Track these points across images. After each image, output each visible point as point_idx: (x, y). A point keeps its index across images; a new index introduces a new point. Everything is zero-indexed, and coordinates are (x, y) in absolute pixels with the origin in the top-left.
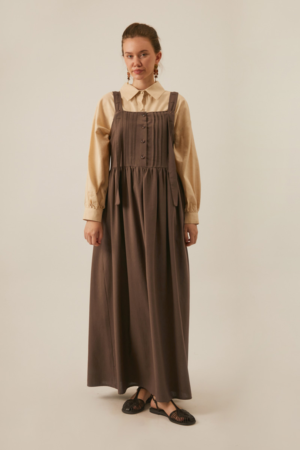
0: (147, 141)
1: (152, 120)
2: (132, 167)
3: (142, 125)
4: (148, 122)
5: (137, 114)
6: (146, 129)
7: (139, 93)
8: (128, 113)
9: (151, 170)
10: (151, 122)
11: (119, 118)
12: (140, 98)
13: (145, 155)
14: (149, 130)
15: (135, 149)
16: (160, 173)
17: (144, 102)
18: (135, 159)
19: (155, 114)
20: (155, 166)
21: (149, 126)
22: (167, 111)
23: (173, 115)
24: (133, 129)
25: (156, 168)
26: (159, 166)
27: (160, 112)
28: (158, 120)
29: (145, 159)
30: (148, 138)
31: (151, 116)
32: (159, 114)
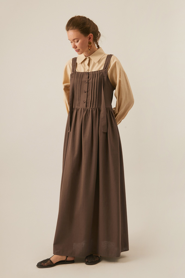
0: (88, 92)
1: (91, 77)
2: (78, 109)
3: (85, 81)
4: (89, 79)
5: (83, 74)
6: (87, 83)
7: (85, 60)
8: (78, 73)
9: (89, 110)
11: (73, 77)
12: (87, 62)
13: (86, 101)
14: (89, 84)
15: (80, 96)
16: (94, 112)
17: (89, 64)
18: (80, 103)
19: (94, 73)
20: (91, 107)
21: (89, 82)
22: (102, 70)
23: (106, 72)
24: (80, 84)
25: (92, 109)
26: (94, 107)
27: (97, 71)
28: (95, 77)
29: (86, 103)
30: (88, 90)
31: (91, 74)
32: (96, 72)
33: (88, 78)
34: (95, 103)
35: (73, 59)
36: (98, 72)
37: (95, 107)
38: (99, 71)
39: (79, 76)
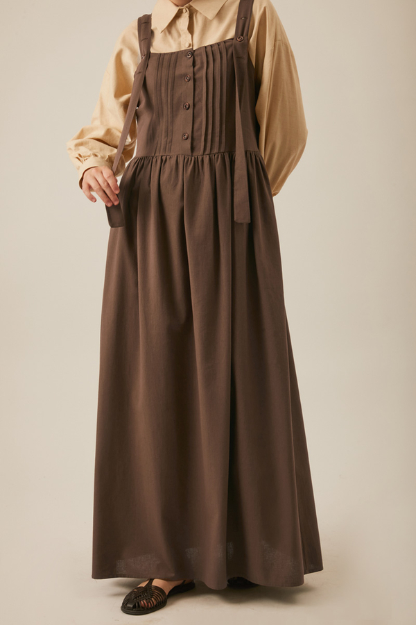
0: (194, 105)
1: (202, 63)
2: (164, 158)
3: (185, 75)
4: (196, 68)
5: (175, 57)
6: (191, 82)
7: (178, 16)
8: (161, 56)
9: (200, 160)
10: (201, 68)
12: (183, 22)
13: (189, 132)
14: (197, 83)
16: (218, 164)
17: (191, 29)
18: (171, 141)
19: (209, 50)
20: (208, 151)
21: (197, 76)
22: (232, 39)
23: (246, 45)
24: (170, 85)
25: (209, 155)
26: (216, 150)
27: (218, 44)
28: (214, 60)
29: (189, 141)
30: (196, 99)
31: (201, 55)
32: (216, 48)
33: (194, 67)
34: (217, 139)
35: (140, 20)
36: (222, 46)
37: (219, 149)
38: (225, 42)
39: (165, 63)
